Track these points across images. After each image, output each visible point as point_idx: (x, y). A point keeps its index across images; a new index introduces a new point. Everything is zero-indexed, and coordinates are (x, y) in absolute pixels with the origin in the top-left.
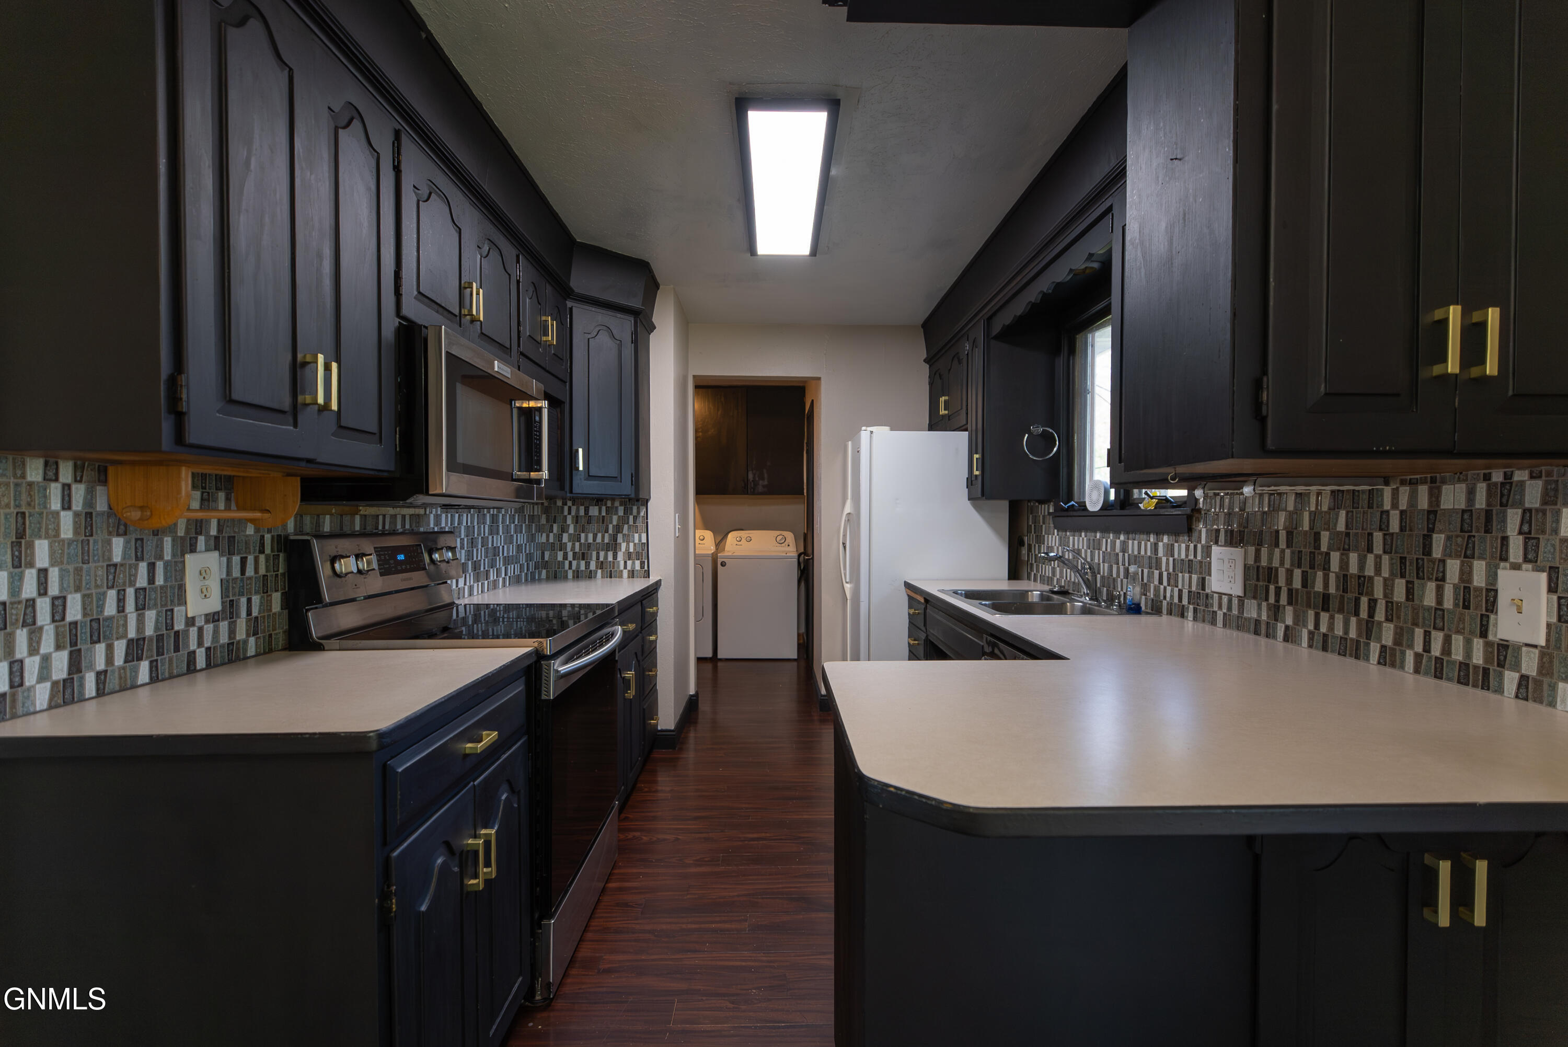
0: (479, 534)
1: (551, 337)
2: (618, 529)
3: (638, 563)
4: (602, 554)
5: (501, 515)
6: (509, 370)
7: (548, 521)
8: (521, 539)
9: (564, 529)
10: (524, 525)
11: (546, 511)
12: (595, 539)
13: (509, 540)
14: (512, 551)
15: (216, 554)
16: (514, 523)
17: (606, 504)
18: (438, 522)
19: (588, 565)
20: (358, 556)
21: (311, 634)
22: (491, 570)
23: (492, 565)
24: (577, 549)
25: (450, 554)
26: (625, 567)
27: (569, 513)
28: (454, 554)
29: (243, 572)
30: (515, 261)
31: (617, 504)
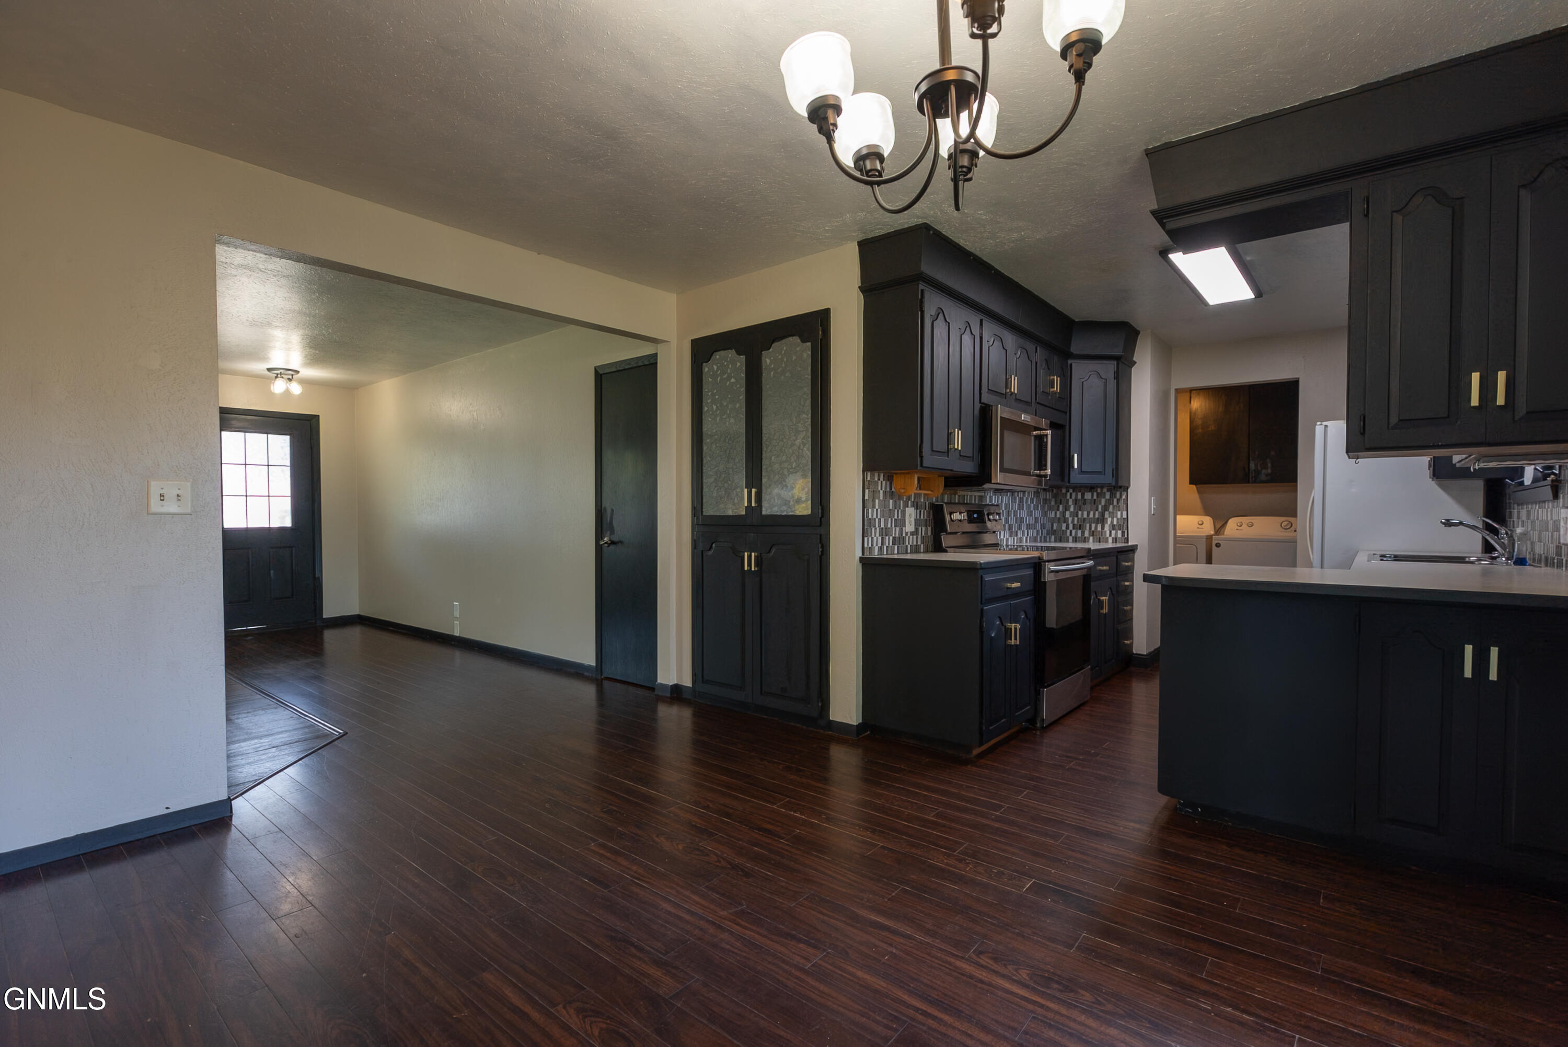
0: (1012, 509)
1: (1056, 388)
2: (1106, 508)
3: (1120, 532)
4: (1093, 526)
5: (1025, 498)
6: (1029, 417)
7: (1056, 503)
8: (1038, 514)
9: (1067, 508)
10: (1040, 505)
11: (1055, 496)
12: (1088, 515)
13: (1030, 513)
14: (1032, 521)
15: (913, 508)
16: (1033, 503)
17: (1097, 491)
18: (991, 501)
19: (1083, 533)
20: (961, 513)
21: (942, 546)
22: (1019, 531)
23: (1020, 528)
24: (1076, 522)
25: (998, 517)
26: (1110, 535)
27: (1071, 497)
28: (1000, 517)
29: (920, 517)
30: (1035, 351)
31: (1105, 490)
